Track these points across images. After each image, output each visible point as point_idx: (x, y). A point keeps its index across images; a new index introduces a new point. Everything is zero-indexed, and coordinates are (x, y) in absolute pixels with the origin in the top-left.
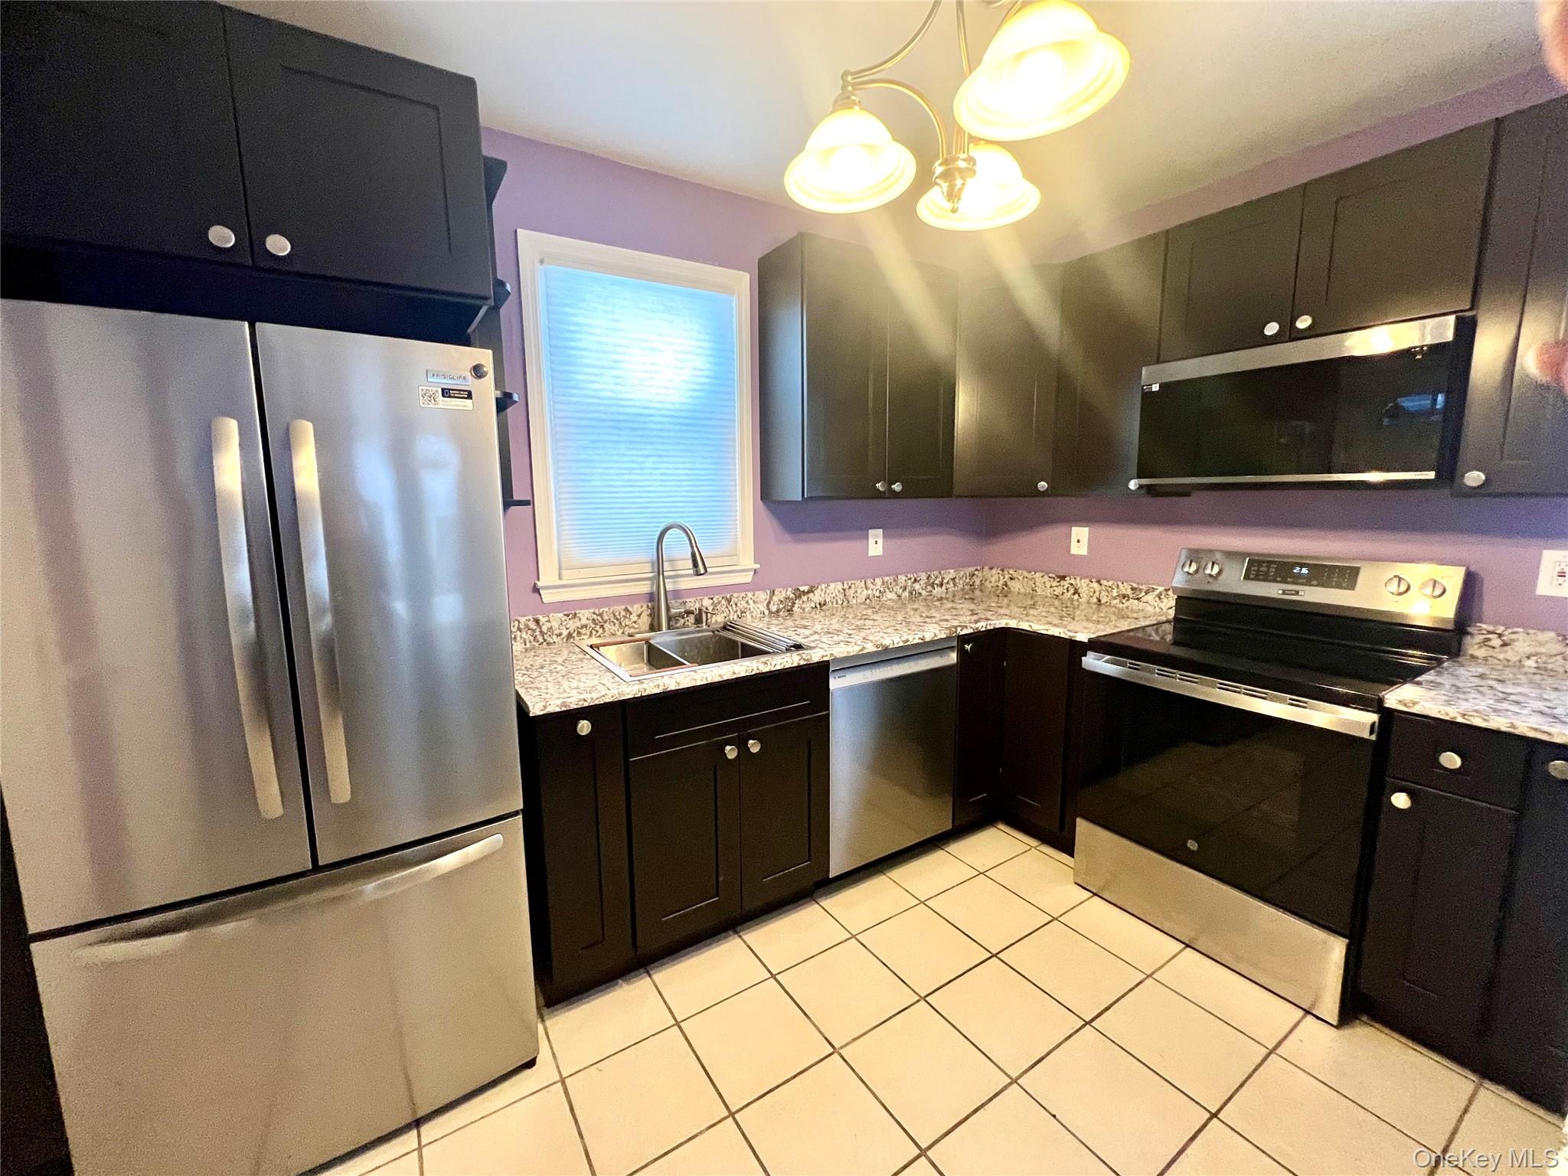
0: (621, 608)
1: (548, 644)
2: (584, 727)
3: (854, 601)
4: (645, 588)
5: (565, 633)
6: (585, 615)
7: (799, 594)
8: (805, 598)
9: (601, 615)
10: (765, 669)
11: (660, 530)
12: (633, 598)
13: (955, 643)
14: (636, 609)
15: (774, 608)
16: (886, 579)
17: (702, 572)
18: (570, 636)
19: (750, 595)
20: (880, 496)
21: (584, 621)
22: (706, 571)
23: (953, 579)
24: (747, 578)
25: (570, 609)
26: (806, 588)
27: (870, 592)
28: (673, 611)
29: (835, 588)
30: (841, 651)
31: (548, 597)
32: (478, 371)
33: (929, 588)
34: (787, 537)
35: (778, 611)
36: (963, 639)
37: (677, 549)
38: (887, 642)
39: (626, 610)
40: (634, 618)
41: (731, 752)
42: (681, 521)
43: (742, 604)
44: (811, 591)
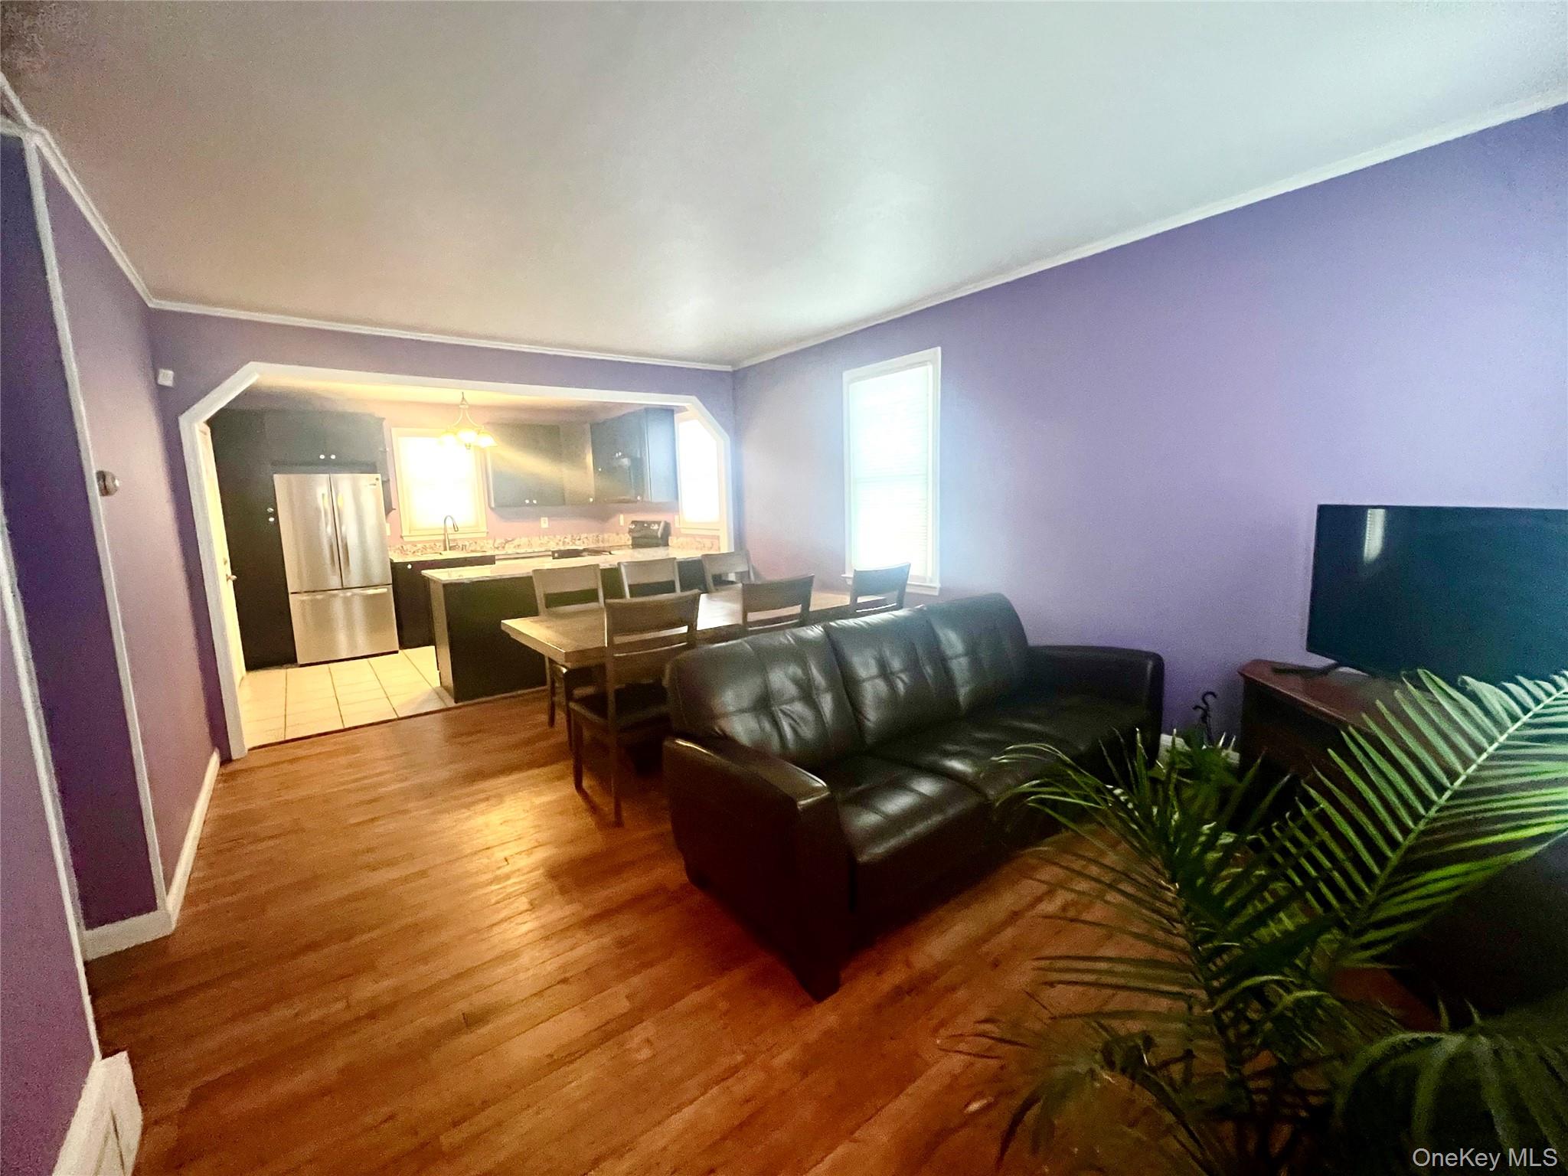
0: (433, 544)
2: (410, 567)
3: (534, 544)
4: (441, 537)
5: (412, 551)
6: (420, 546)
7: (507, 542)
8: (510, 543)
9: (425, 546)
11: (444, 518)
12: (438, 541)
13: (550, 553)
14: (438, 544)
15: (496, 546)
16: (550, 537)
18: (414, 552)
19: (485, 541)
20: (528, 505)
21: (419, 548)
23: (587, 538)
24: (485, 535)
25: (414, 544)
26: (510, 539)
27: (542, 541)
28: (451, 545)
29: (524, 540)
32: (377, 479)
33: (573, 541)
34: (502, 519)
40: (438, 547)
42: (451, 515)
43: (482, 544)
44: (513, 540)
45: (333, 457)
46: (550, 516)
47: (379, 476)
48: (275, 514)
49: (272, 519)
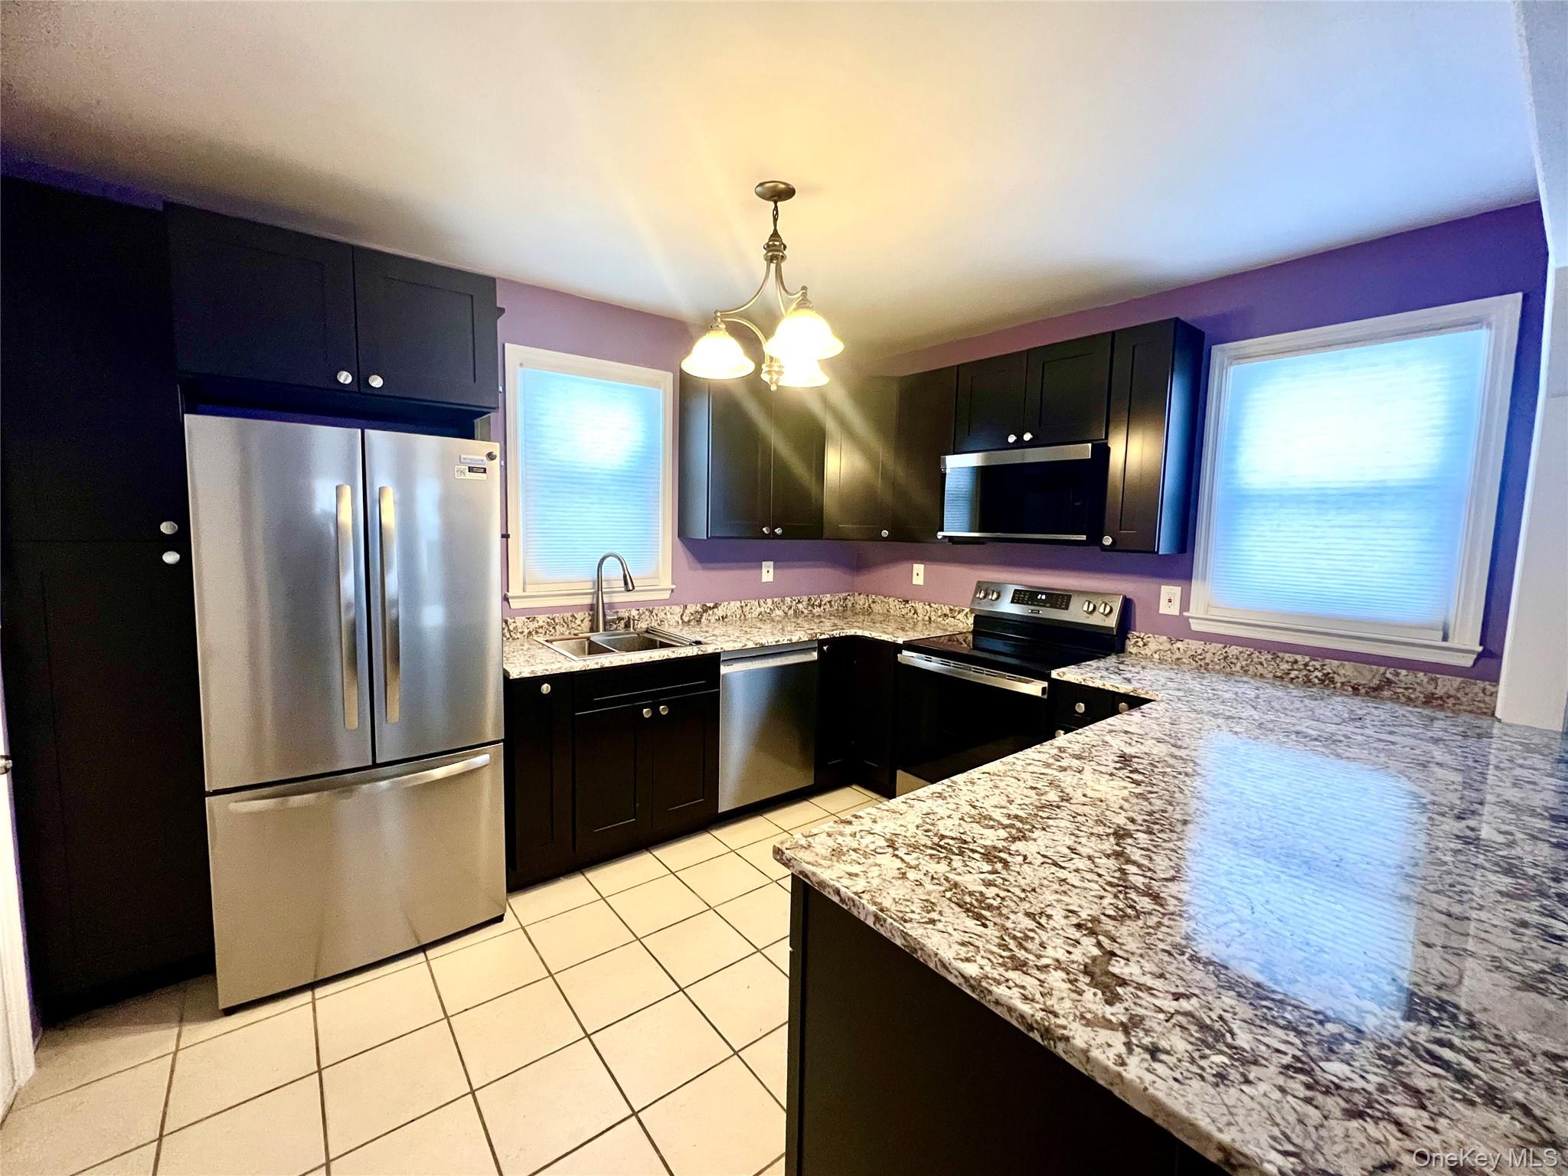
0: (568, 615)
1: (514, 639)
2: (546, 688)
3: (750, 616)
4: (587, 600)
5: (526, 631)
6: (542, 619)
7: (706, 609)
8: (710, 612)
9: (553, 619)
10: (673, 656)
11: (601, 557)
12: (581, 607)
13: (818, 645)
14: (580, 616)
15: (686, 619)
16: (775, 600)
17: (631, 588)
18: (530, 633)
19: (668, 608)
20: (766, 537)
21: (541, 623)
22: (634, 587)
23: (830, 602)
24: (666, 595)
25: (531, 615)
26: (712, 605)
27: (762, 609)
28: (608, 618)
29: (735, 605)
30: (729, 646)
31: (514, 604)
32: (490, 456)
33: (810, 608)
34: (699, 565)
35: (689, 621)
36: (822, 642)
37: (612, 572)
38: (764, 641)
39: (573, 616)
40: (578, 622)
41: (646, 712)
42: (616, 552)
43: (661, 615)
44: (715, 606)
45: (377, 382)
46: (779, 561)
47: (495, 448)
48: (182, 542)
49: (171, 558)
